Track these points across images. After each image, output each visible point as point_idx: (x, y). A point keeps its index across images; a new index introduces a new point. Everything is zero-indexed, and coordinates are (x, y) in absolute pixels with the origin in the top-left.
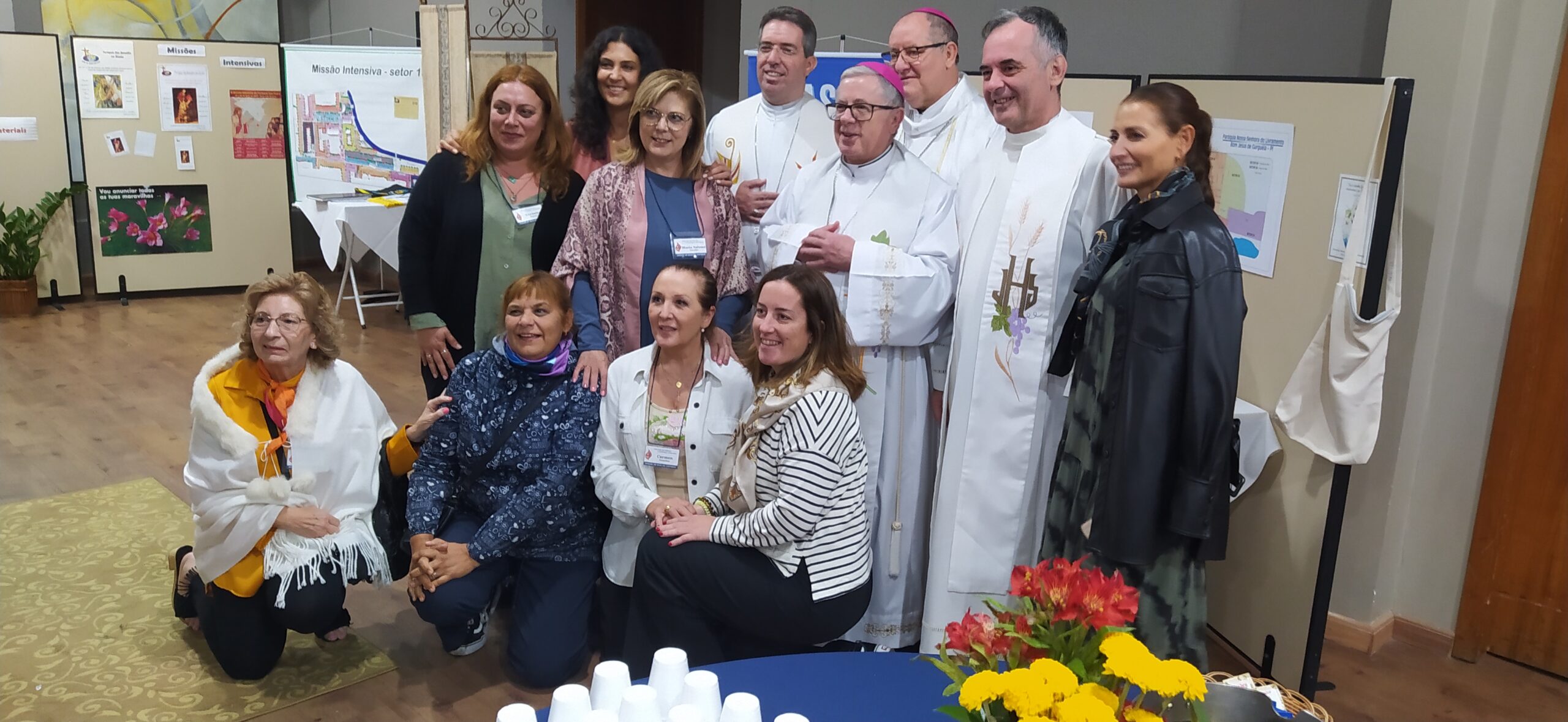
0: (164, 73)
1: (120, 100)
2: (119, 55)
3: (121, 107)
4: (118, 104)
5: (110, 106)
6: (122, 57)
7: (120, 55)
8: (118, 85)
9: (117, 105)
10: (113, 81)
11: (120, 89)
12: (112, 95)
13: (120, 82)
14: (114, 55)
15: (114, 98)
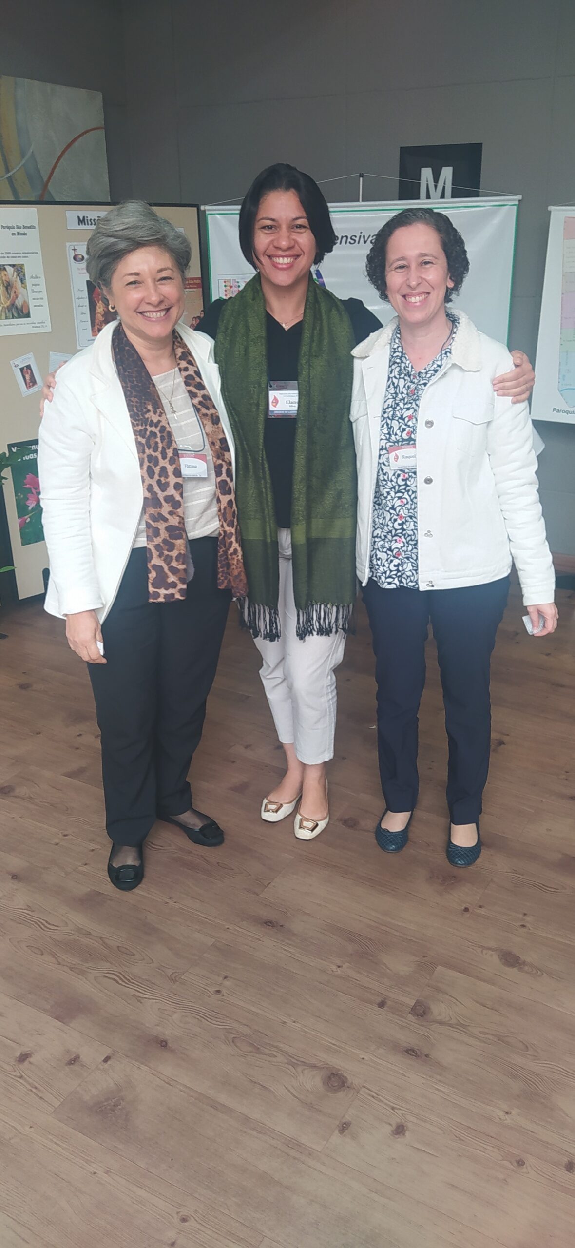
0: (75, 258)
1: (26, 305)
2: (20, 231)
3: (28, 315)
4: (25, 312)
5: (16, 315)
6: (25, 234)
7: (22, 231)
8: (23, 281)
9: (23, 313)
10: (16, 273)
11: (25, 287)
12: (17, 297)
13: (24, 275)
14: (15, 231)
15: (19, 302)
